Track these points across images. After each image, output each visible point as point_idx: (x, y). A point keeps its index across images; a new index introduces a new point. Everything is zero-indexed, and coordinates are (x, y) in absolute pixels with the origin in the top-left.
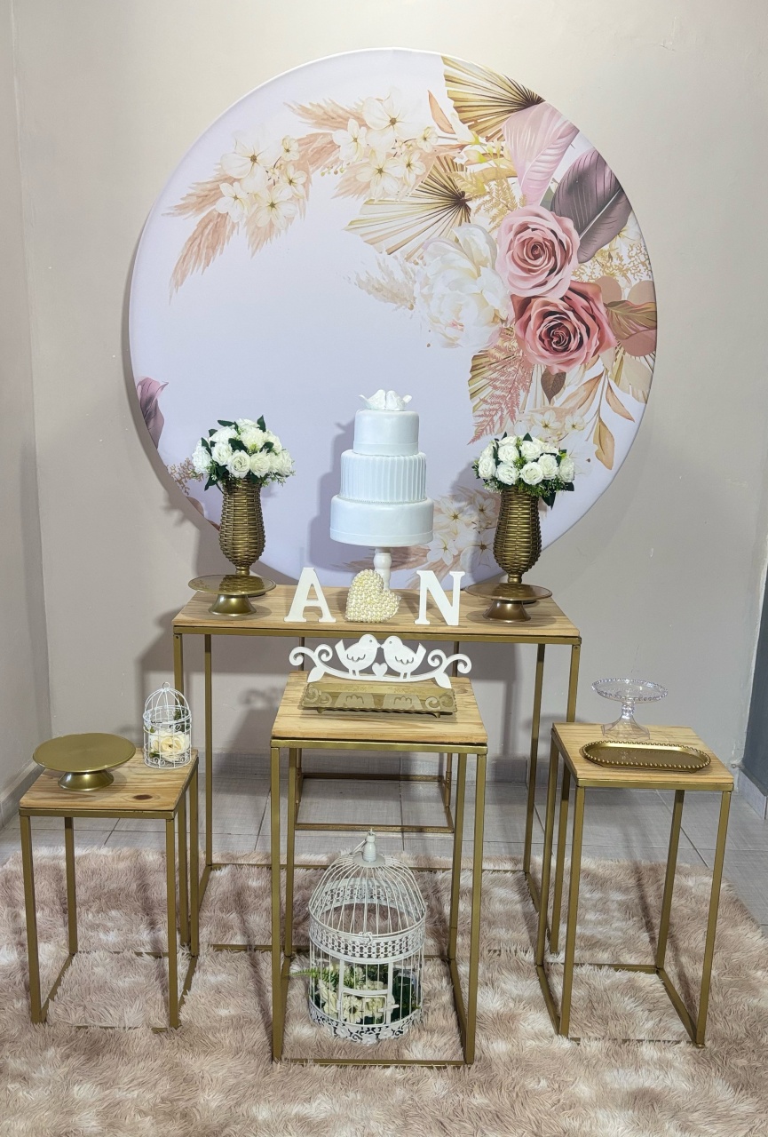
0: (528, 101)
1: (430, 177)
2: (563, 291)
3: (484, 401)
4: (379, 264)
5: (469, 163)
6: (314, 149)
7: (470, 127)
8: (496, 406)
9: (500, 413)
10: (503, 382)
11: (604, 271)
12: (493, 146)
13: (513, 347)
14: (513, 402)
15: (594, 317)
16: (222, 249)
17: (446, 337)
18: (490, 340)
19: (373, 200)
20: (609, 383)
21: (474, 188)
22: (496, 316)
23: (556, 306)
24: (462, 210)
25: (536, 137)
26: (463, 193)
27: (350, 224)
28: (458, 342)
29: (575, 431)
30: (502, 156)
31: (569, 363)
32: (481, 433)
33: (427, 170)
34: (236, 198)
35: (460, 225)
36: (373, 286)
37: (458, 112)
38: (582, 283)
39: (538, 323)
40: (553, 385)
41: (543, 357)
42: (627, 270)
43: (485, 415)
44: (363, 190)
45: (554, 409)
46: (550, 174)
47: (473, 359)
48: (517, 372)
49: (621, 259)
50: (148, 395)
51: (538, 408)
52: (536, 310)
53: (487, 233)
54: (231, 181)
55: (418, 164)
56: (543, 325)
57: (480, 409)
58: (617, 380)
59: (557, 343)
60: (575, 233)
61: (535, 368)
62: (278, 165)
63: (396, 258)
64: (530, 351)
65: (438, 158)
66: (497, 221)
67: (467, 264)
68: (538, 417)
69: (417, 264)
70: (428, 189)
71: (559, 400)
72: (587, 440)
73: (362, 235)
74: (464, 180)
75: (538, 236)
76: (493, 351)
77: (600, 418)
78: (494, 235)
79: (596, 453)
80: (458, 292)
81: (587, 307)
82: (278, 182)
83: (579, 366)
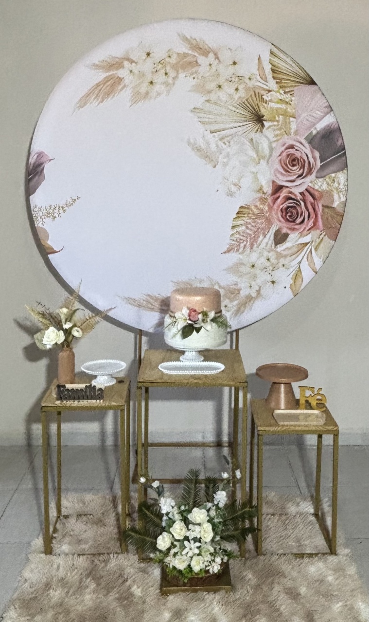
4: (203, 136)
6: (185, 61)
7: (277, 83)
11: (327, 187)
13: (264, 209)
14: (254, 240)
15: (314, 209)
16: (113, 97)
17: (229, 190)
20: (311, 249)
21: (270, 116)
22: (261, 189)
23: (295, 195)
24: (260, 125)
26: (263, 116)
27: (194, 109)
28: (234, 195)
29: (283, 268)
30: (290, 104)
31: (293, 229)
33: (246, 97)
34: (131, 71)
35: (256, 132)
36: (196, 147)
37: (273, 72)
38: (314, 189)
39: (282, 202)
40: (280, 238)
41: (280, 221)
43: (236, 241)
44: (207, 93)
45: (276, 252)
47: (240, 207)
48: (262, 223)
51: (267, 248)
53: (270, 142)
54: (131, 61)
55: (242, 91)
57: (235, 236)
58: (316, 249)
59: (290, 216)
60: (318, 161)
61: (273, 225)
62: (162, 62)
63: (214, 136)
65: (255, 92)
66: (279, 138)
67: (254, 155)
68: (266, 254)
72: (288, 276)
73: (198, 118)
77: (299, 267)
79: (291, 285)
80: (244, 167)
81: (312, 203)
82: (159, 71)
83: (297, 233)
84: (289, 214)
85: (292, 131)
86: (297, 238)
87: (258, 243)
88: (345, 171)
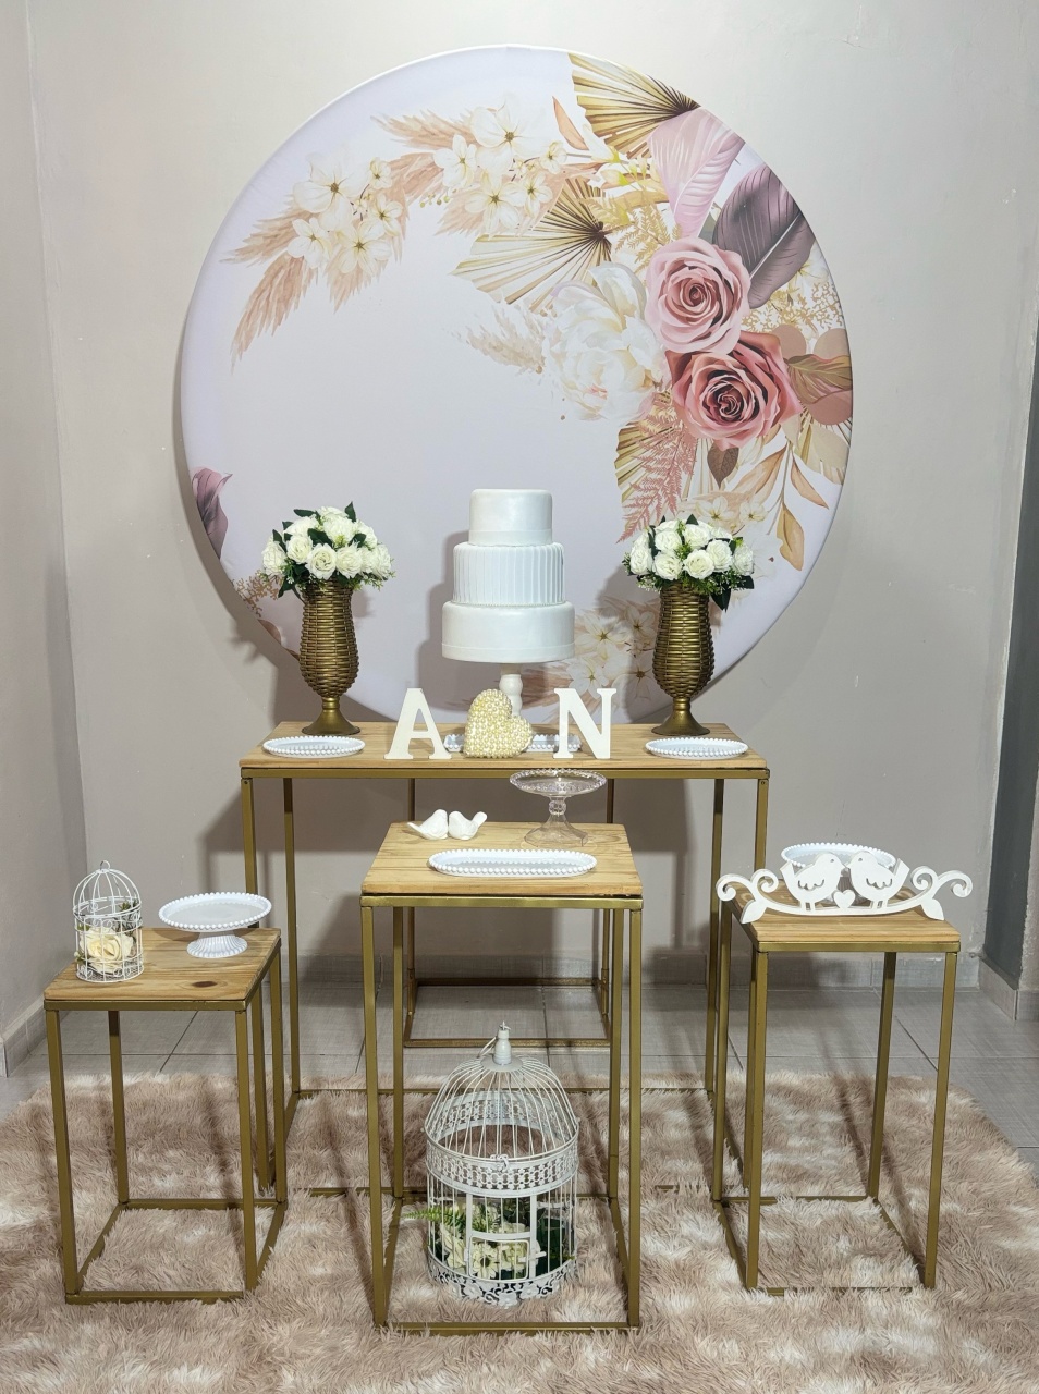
0: (680, 107)
1: (558, 205)
2: (731, 343)
3: (636, 486)
4: (497, 316)
5: (608, 186)
6: (411, 173)
7: (606, 141)
8: (651, 493)
9: (656, 501)
10: (659, 462)
11: (782, 318)
12: (637, 164)
14: (672, 488)
15: (771, 376)
16: (297, 303)
18: (641, 408)
19: (487, 236)
21: (615, 218)
22: (647, 378)
23: (723, 363)
24: (600, 246)
25: (690, 152)
26: (601, 224)
29: (753, 522)
30: (648, 176)
31: (743, 435)
32: (633, 528)
33: (554, 198)
34: (313, 238)
35: (598, 264)
36: (490, 344)
37: (592, 122)
38: (755, 334)
39: (702, 385)
40: (722, 464)
41: (708, 428)
42: (812, 316)
43: (638, 505)
45: (725, 495)
46: (709, 197)
47: (620, 434)
48: (676, 449)
49: (803, 301)
50: (207, 490)
51: (705, 494)
52: (698, 368)
53: (633, 274)
55: (544, 189)
56: (707, 388)
57: (631, 497)
59: (726, 411)
60: (744, 271)
61: (700, 443)
63: (518, 308)
64: (693, 421)
65: (568, 180)
66: (645, 258)
67: (608, 313)
68: (705, 506)
69: (545, 315)
70: (555, 219)
71: (731, 483)
72: (768, 534)
73: (474, 281)
74: (601, 208)
75: (697, 276)
76: (645, 423)
77: (784, 506)
78: (642, 276)
79: (781, 550)
80: (598, 349)
81: (763, 364)
82: (366, 216)
83: (755, 439)
84: (723, 407)
86: (757, 451)
87: (682, 491)
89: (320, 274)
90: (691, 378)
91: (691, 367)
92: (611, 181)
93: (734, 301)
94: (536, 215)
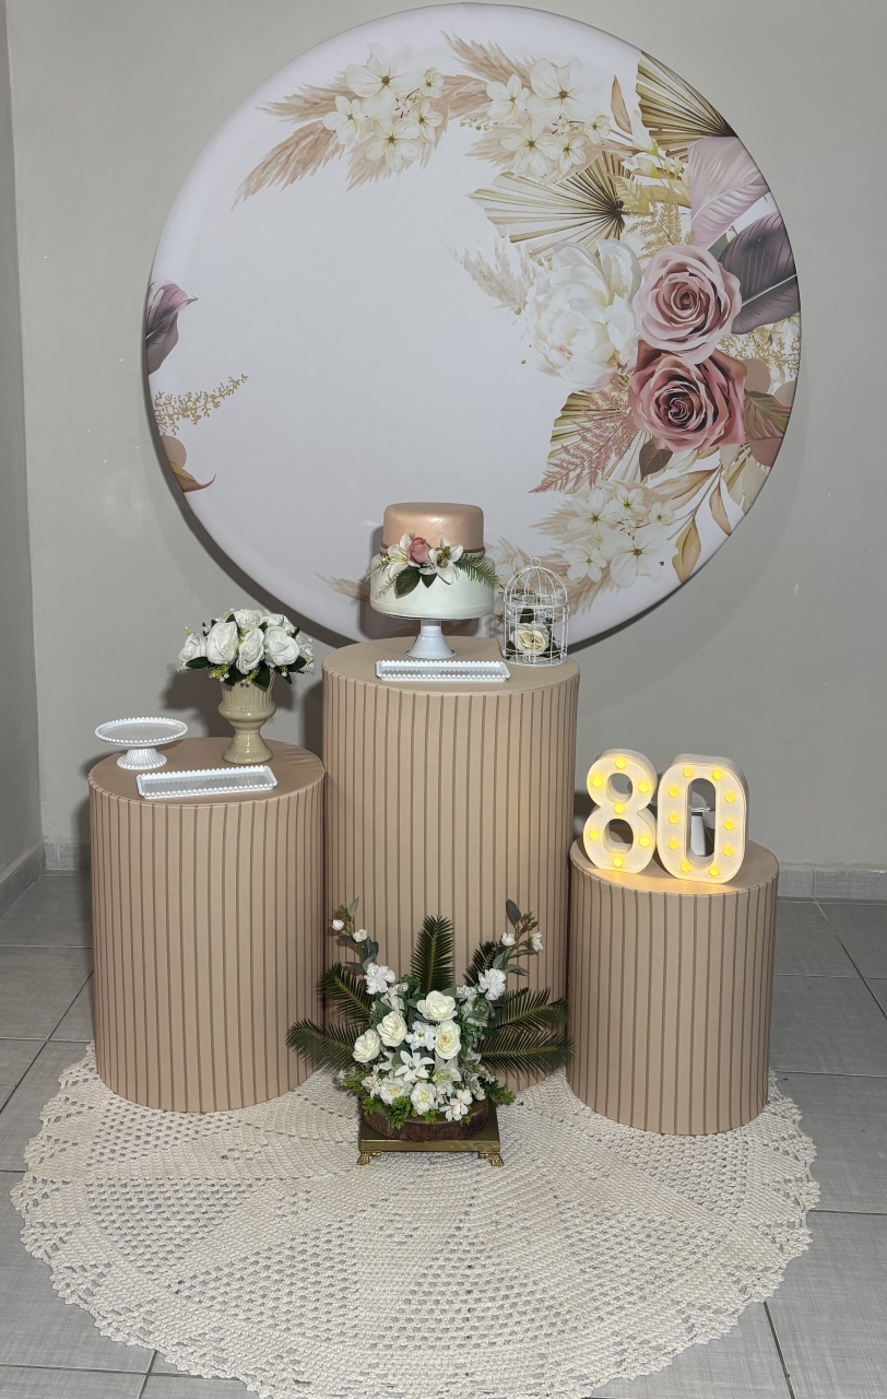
0: (727, 131)
1: (587, 171)
2: (702, 357)
3: (566, 449)
4: (497, 249)
5: (639, 172)
6: (462, 93)
7: (651, 133)
8: (578, 461)
9: (579, 470)
10: (596, 436)
11: (757, 353)
12: (673, 164)
13: (621, 399)
14: (599, 463)
15: (728, 400)
16: (315, 170)
17: (548, 361)
18: (598, 382)
19: (513, 174)
20: (719, 484)
21: (637, 203)
22: (614, 357)
23: (688, 371)
24: (614, 223)
26: (622, 203)
27: (478, 191)
28: (559, 371)
29: (660, 523)
30: (679, 178)
31: (681, 442)
32: (550, 486)
33: (587, 162)
34: (350, 117)
35: (607, 238)
36: (481, 272)
37: (643, 112)
38: (728, 357)
39: (660, 384)
40: (653, 460)
41: (652, 424)
42: (785, 362)
43: (561, 467)
44: (505, 158)
45: (644, 489)
46: (731, 219)
47: (570, 397)
48: (616, 430)
49: (782, 345)
50: (170, 304)
51: (626, 481)
52: (664, 367)
53: (636, 259)
54: (351, 96)
55: (579, 152)
56: (664, 388)
57: (559, 457)
58: (730, 483)
59: (674, 415)
60: (738, 297)
61: (639, 434)
62: (413, 96)
64: (640, 411)
65: (604, 153)
66: (653, 248)
67: (601, 286)
68: (622, 492)
69: (542, 264)
70: (582, 184)
71: (653, 481)
72: (670, 539)
73: (486, 209)
74: (627, 190)
75: (694, 284)
76: (596, 396)
77: (694, 520)
78: (644, 264)
79: (674, 559)
80: (579, 313)
81: (724, 387)
82: (407, 115)
83: (690, 450)
84: (673, 411)
85: (683, 234)
86: (689, 462)
87: (606, 471)
88: (795, 319)
89: (347, 150)
90: (653, 373)
91: (658, 363)
92: (644, 169)
93: (719, 320)
94: (564, 172)
